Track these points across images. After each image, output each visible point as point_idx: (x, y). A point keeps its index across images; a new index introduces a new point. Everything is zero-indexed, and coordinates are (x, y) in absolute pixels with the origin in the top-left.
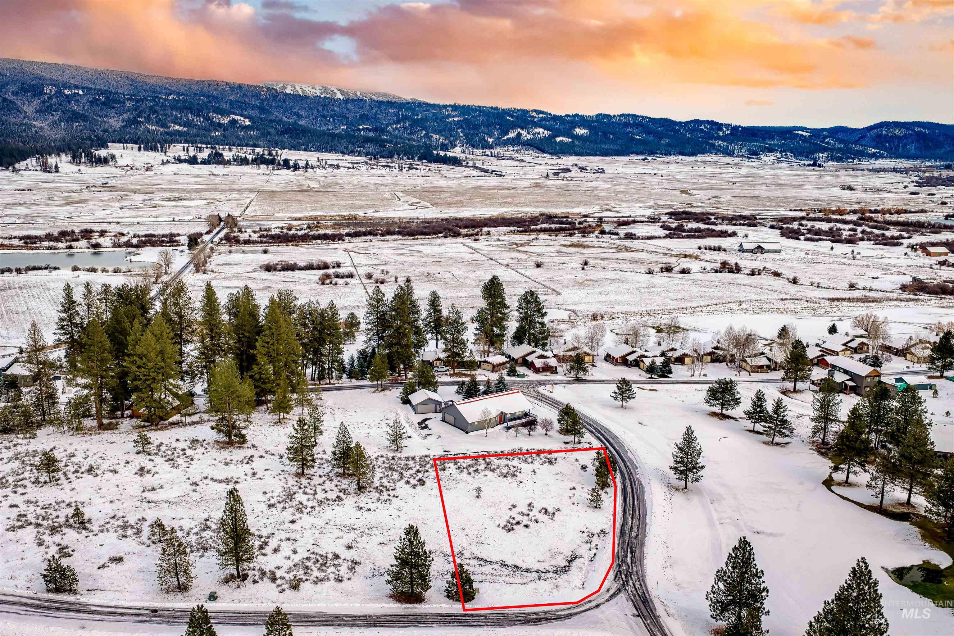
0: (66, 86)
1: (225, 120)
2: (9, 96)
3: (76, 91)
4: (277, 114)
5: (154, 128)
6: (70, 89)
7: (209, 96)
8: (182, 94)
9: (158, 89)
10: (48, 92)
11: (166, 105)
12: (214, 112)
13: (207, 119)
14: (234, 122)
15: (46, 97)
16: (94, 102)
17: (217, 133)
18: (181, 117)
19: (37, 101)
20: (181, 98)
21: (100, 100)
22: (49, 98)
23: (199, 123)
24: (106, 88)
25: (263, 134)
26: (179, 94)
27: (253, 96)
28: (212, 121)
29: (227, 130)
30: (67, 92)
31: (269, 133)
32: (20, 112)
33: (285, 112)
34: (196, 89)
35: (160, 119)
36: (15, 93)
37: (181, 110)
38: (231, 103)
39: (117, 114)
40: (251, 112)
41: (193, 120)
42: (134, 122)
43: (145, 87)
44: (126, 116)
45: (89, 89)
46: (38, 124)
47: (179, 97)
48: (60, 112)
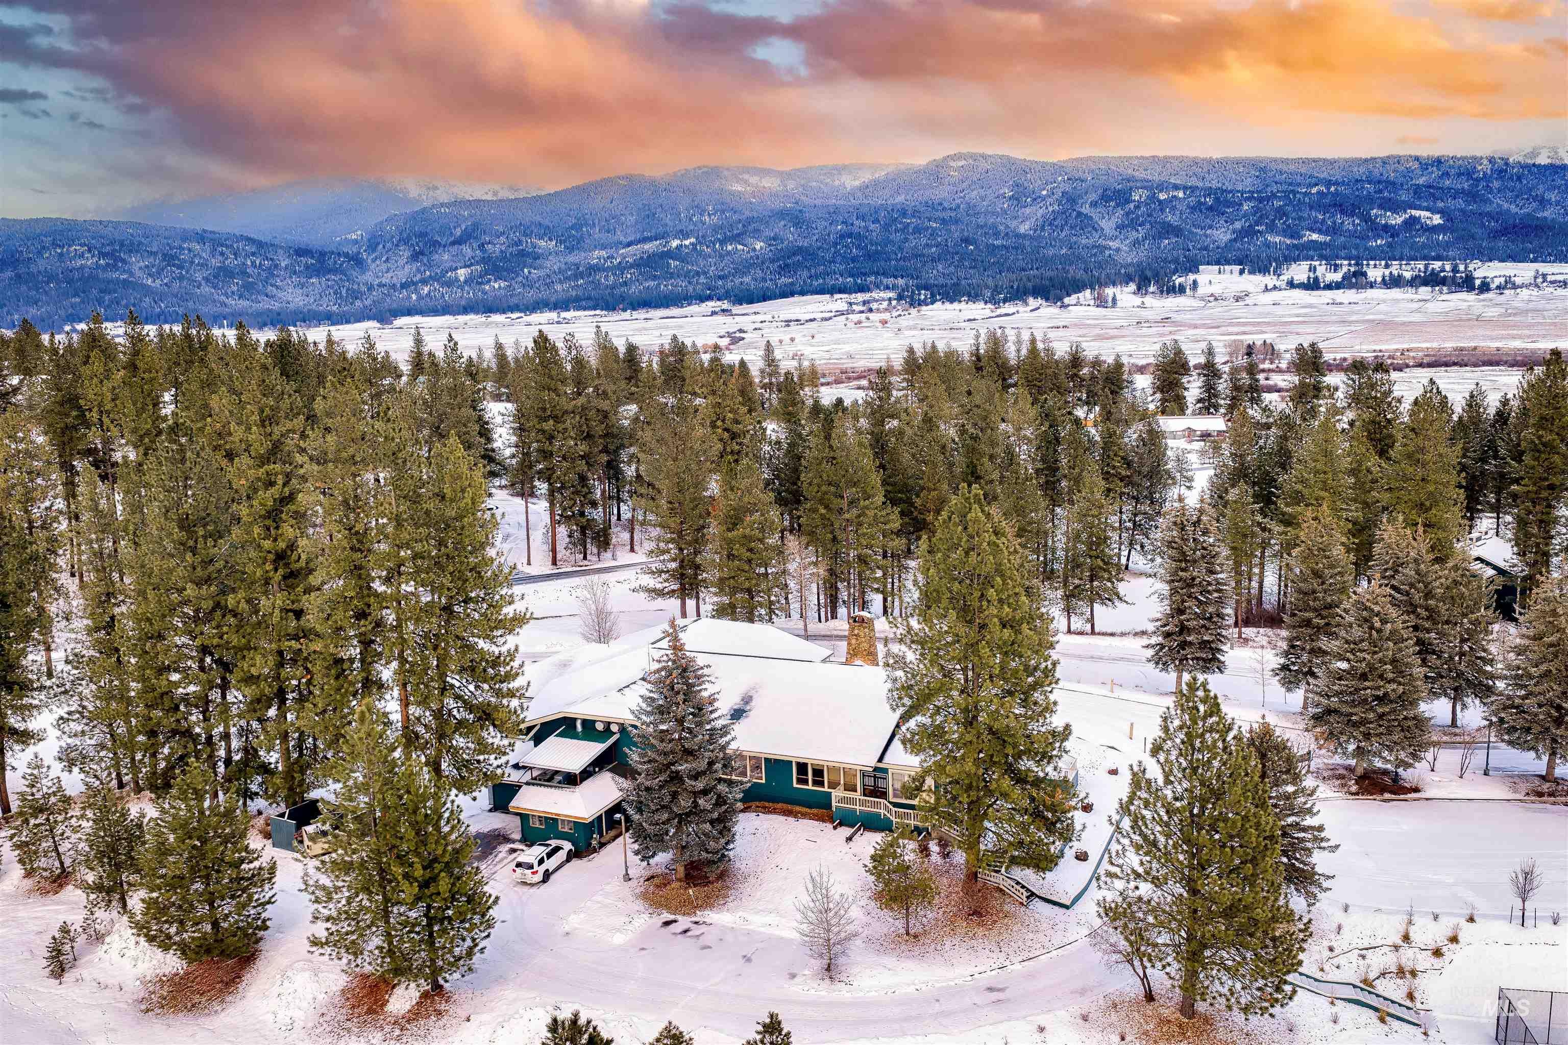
0: (1161, 187)
1: (1397, 220)
2: (1086, 209)
3: (1175, 193)
4: (1500, 203)
5: (1277, 239)
6: (1167, 192)
7: (1379, 182)
8: (1336, 183)
9: (1299, 179)
10: (1137, 198)
11: (1304, 202)
12: (1381, 207)
13: (1367, 219)
14: (1413, 220)
15: (1132, 206)
16: (1198, 207)
17: (1379, 242)
18: (1324, 220)
19: (1120, 212)
20: (1332, 189)
21: (1205, 203)
22: (1137, 207)
23: (1351, 227)
24: (1220, 185)
25: (1459, 239)
26: (1329, 183)
27: (1459, 175)
28: (1373, 222)
29: (1398, 235)
30: (1162, 196)
31: (1473, 237)
32: (1093, 227)
33: (1517, 196)
34: (1360, 172)
35: (1289, 226)
36: (1094, 204)
37: (1325, 209)
38: (1417, 191)
39: (1226, 222)
40: (1451, 203)
41: (1343, 223)
42: (1249, 232)
43: (1278, 178)
44: (1238, 225)
45: (1193, 189)
46: (1113, 244)
47: (1328, 189)
48: (1148, 226)
